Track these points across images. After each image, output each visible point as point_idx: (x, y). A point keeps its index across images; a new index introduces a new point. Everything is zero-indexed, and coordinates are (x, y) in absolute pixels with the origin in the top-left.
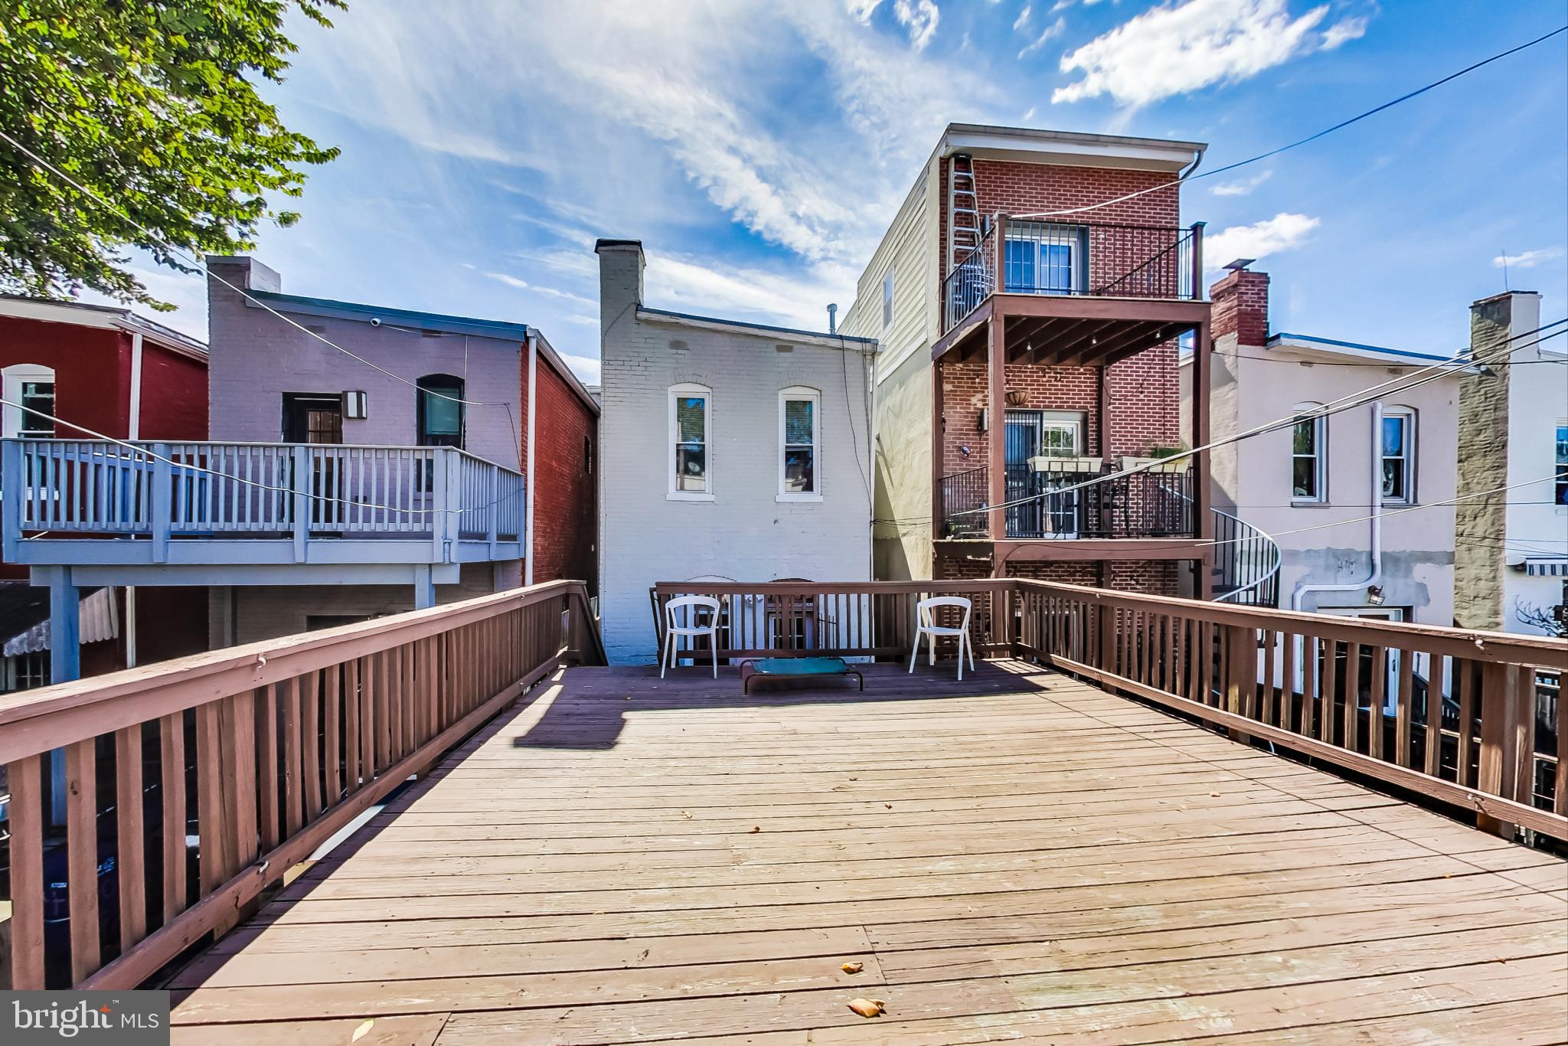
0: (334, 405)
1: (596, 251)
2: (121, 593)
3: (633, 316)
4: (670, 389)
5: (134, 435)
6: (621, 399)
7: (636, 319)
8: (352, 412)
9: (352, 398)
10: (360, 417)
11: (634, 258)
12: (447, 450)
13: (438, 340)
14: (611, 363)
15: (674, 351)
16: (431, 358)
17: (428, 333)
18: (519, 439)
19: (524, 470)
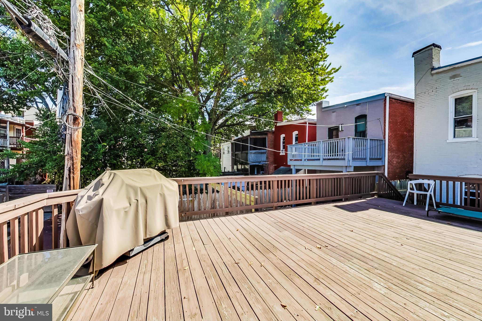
0: (337, 129)
1: (413, 57)
2: (305, 170)
3: (430, 74)
4: (450, 97)
5: (307, 142)
6: (423, 107)
7: (431, 74)
8: (340, 130)
9: (340, 126)
10: (342, 130)
11: (431, 51)
12: (349, 138)
13: (360, 106)
14: (419, 95)
15: (453, 80)
16: (358, 111)
17: (358, 105)
18: (383, 128)
19: (385, 138)
